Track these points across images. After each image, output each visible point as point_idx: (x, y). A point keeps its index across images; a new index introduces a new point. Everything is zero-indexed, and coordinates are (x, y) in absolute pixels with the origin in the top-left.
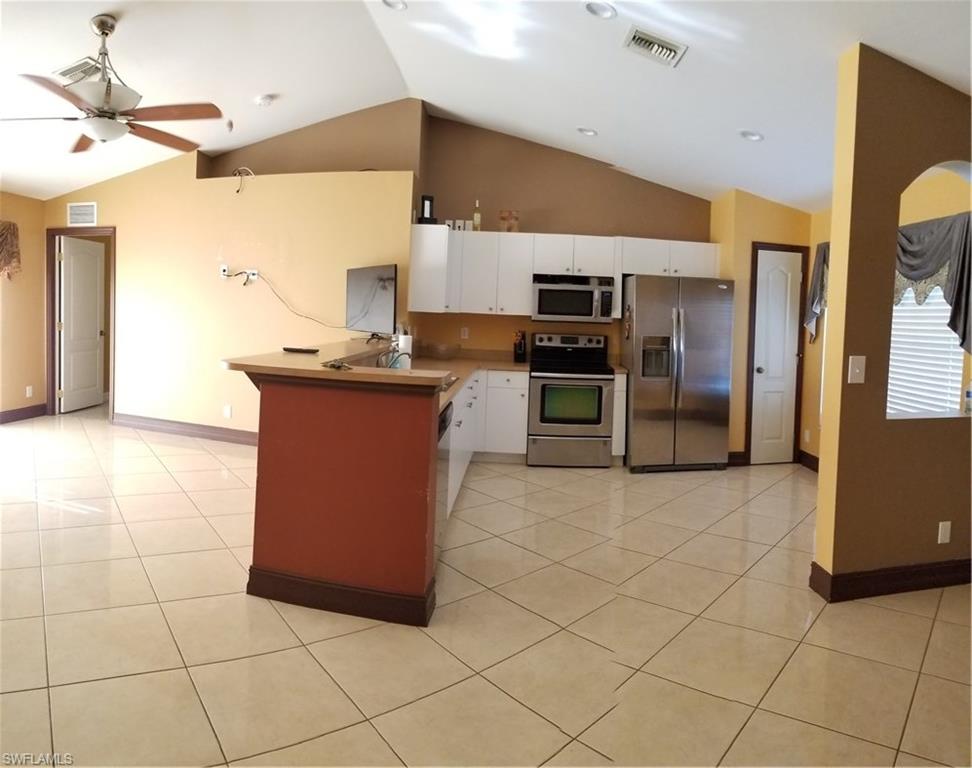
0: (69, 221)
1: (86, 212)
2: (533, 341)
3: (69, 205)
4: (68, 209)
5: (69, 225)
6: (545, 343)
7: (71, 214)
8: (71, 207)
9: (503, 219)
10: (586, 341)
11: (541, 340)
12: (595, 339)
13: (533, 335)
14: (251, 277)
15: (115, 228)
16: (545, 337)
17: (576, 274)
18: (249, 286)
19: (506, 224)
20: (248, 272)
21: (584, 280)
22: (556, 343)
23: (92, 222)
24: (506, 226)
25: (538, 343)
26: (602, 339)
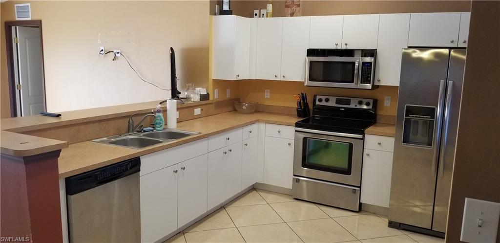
0: (16, 17)
1: (24, 10)
2: (315, 101)
3: (16, 5)
4: (16, 8)
5: (17, 19)
6: (324, 103)
7: (17, 12)
8: (17, 7)
9: (287, 6)
10: (357, 103)
11: (320, 100)
12: (365, 101)
13: (315, 96)
14: (117, 55)
15: (41, 21)
16: (324, 98)
17: (344, 47)
18: (116, 61)
19: (289, 11)
20: (115, 51)
21: (350, 53)
22: (332, 103)
23: (29, 17)
24: (290, 12)
25: (318, 103)
26: (371, 101)
